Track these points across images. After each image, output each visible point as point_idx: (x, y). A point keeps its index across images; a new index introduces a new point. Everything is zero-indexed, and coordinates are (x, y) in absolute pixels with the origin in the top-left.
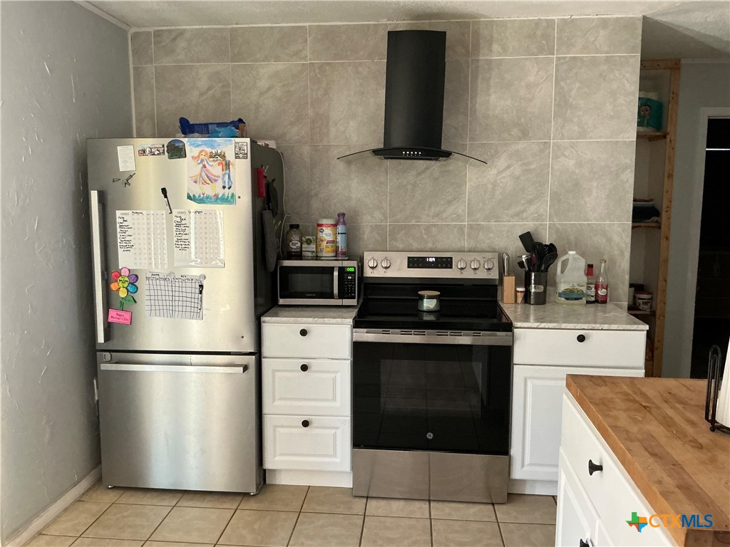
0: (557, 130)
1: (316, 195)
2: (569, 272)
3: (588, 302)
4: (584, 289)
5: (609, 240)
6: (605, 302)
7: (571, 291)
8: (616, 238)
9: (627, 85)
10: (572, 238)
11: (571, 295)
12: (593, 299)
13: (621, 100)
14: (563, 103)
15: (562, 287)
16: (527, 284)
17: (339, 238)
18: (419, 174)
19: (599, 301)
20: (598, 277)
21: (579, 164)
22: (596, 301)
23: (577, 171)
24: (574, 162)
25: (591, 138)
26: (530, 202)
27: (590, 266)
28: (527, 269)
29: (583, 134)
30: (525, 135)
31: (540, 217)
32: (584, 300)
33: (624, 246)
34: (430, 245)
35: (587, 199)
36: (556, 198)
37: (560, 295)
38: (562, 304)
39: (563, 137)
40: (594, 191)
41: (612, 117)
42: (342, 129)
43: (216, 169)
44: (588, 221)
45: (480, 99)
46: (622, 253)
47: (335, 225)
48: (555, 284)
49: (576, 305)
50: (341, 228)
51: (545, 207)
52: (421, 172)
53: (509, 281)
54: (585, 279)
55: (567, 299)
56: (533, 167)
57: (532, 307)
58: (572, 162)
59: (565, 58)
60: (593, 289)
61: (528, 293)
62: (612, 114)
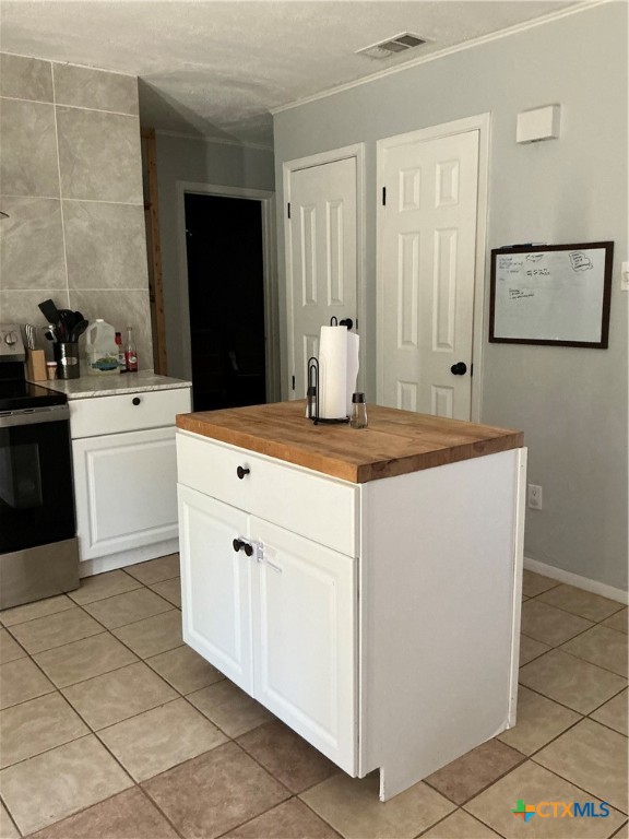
0: (65, 187)
2: (99, 342)
3: (122, 372)
4: (117, 357)
5: (131, 308)
6: (135, 370)
7: (105, 361)
8: (136, 305)
9: (131, 147)
10: (95, 307)
11: (106, 365)
12: (124, 368)
13: (126, 162)
14: (69, 158)
15: (95, 358)
16: (58, 358)
19: (130, 370)
20: (126, 345)
21: (93, 227)
22: (128, 370)
23: (91, 234)
24: (87, 223)
25: (101, 199)
26: (46, 267)
27: (118, 335)
28: (56, 340)
29: (92, 194)
30: (31, 189)
31: (58, 284)
32: (118, 370)
33: (143, 313)
35: (105, 264)
36: (71, 260)
37: (94, 366)
38: (97, 376)
39: (72, 196)
40: (111, 255)
41: (119, 179)
44: (107, 287)
46: (144, 321)
48: (86, 356)
49: (112, 375)
51: (63, 273)
53: (38, 356)
54: (116, 347)
55: (102, 369)
56: (44, 226)
57: (66, 382)
58: (86, 224)
59: (66, 108)
60: (124, 358)
61: (60, 366)
62: (118, 175)
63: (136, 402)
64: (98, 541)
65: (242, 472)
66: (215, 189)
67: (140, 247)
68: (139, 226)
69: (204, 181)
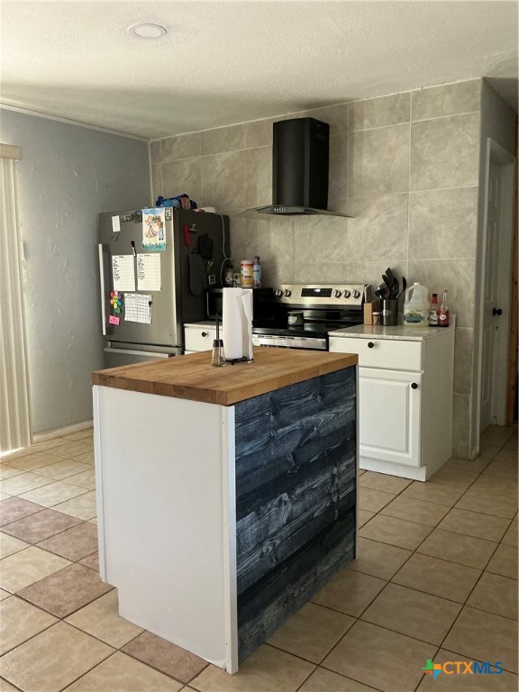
0: (413, 183)
1: (249, 244)
3: (431, 325)
4: (422, 314)
5: (457, 274)
6: (446, 326)
7: (412, 315)
8: (462, 272)
9: (470, 140)
10: (427, 273)
11: (415, 319)
12: (435, 323)
13: (465, 153)
14: (417, 162)
15: (407, 312)
16: (380, 309)
17: (255, 274)
18: (314, 225)
19: (441, 325)
20: (440, 305)
21: (432, 210)
22: (438, 325)
23: (430, 216)
25: (440, 187)
26: (394, 244)
27: (434, 295)
28: (381, 297)
29: (434, 185)
30: (389, 189)
31: (401, 256)
33: (469, 279)
34: (322, 280)
35: (438, 239)
36: (413, 239)
37: (405, 318)
39: (418, 189)
40: (444, 232)
41: (457, 169)
43: (156, 228)
44: (438, 257)
46: (468, 284)
47: (252, 265)
50: (256, 267)
51: (404, 247)
53: (368, 307)
54: (428, 305)
55: (410, 322)
56: (395, 215)
57: (384, 327)
58: (426, 209)
59: (418, 123)
60: (435, 315)
61: (381, 316)
62: (457, 165)
63: (371, 346)
67: (471, 222)
68: (472, 205)
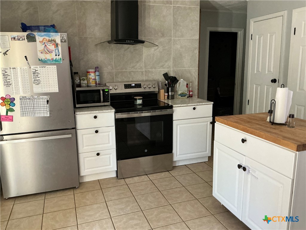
0: (174, 34)
2: (181, 87)
3: (188, 97)
4: (186, 92)
5: (191, 75)
6: (192, 97)
7: (183, 93)
8: (193, 74)
9: (196, 18)
10: (180, 75)
11: (183, 95)
12: (188, 96)
13: (194, 24)
14: (176, 24)
15: (180, 92)
16: (168, 92)
17: (97, 78)
18: (125, 50)
19: (190, 96)
20: (189, 88)
21: (181, 47)
22: (189, 97)
23: (181, 50)
24: (180, 46)
25: (185, 37)
26: (166, 61)
27: (187, 84)
28: (168, 86)
29: (182, 36)
30: (163, 35)
31: (169, 67)
32: (186, 97)
33: (196, 76)
34: (131, 79)
35: (184, 60)
36: (174, 59)
37: (179, 95)
38: (180, 98)
39: (176, 37)
40: (186, 57)
41: (191, 30)
42: (92, 30)
43: (51, 47)
44: (185, 68)
45: (147, 21)
46: (195, 79)
47: (95, 72)
48: (176, 91)
49: (185, 98)
50: (97, 73)
51: (171, 63)
52: (127, 49)
53: (162, 91)
54: (186, 89)
55: (181, 96)
56: (166, 48)
57: (170, 100)
59: (176, 6)
60: (188, 93)
61: (168, 95)
62: (191, 28)
63: (194, 109)
64: (179, 155)
65: (244, 141)
66: (221, 29)
67: (196, 53)
68: (197, 46)
69: (217, 26)
